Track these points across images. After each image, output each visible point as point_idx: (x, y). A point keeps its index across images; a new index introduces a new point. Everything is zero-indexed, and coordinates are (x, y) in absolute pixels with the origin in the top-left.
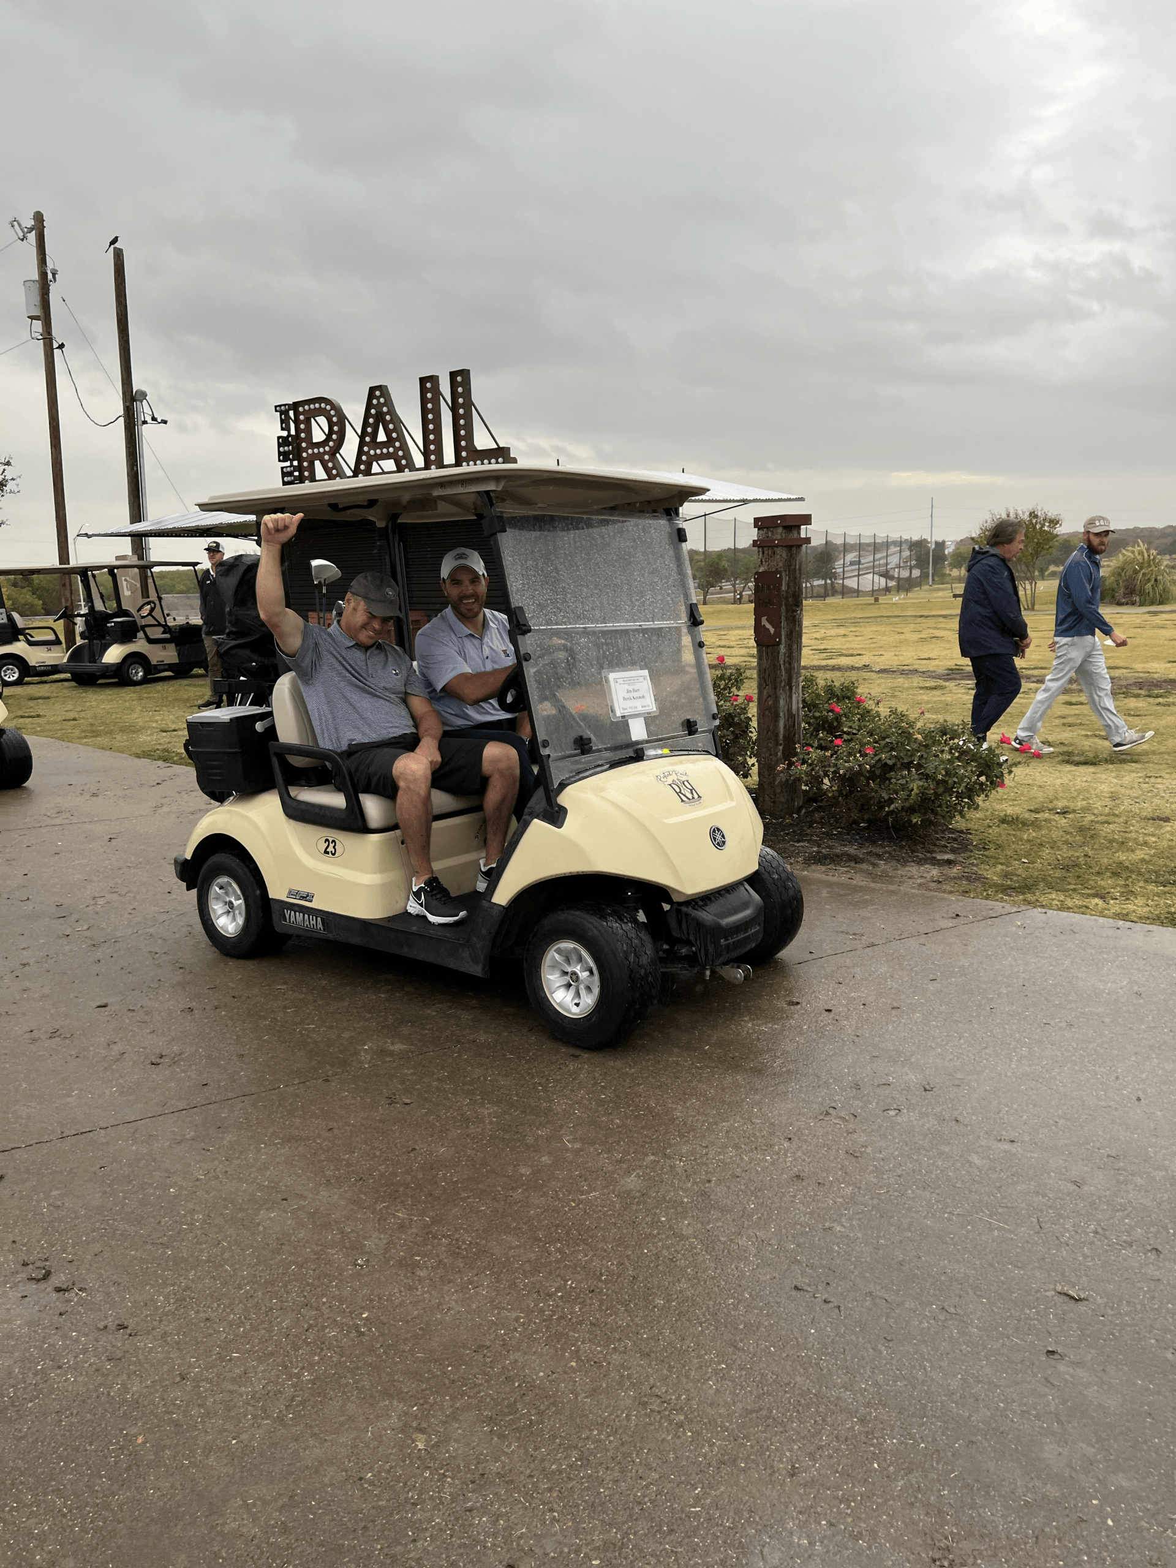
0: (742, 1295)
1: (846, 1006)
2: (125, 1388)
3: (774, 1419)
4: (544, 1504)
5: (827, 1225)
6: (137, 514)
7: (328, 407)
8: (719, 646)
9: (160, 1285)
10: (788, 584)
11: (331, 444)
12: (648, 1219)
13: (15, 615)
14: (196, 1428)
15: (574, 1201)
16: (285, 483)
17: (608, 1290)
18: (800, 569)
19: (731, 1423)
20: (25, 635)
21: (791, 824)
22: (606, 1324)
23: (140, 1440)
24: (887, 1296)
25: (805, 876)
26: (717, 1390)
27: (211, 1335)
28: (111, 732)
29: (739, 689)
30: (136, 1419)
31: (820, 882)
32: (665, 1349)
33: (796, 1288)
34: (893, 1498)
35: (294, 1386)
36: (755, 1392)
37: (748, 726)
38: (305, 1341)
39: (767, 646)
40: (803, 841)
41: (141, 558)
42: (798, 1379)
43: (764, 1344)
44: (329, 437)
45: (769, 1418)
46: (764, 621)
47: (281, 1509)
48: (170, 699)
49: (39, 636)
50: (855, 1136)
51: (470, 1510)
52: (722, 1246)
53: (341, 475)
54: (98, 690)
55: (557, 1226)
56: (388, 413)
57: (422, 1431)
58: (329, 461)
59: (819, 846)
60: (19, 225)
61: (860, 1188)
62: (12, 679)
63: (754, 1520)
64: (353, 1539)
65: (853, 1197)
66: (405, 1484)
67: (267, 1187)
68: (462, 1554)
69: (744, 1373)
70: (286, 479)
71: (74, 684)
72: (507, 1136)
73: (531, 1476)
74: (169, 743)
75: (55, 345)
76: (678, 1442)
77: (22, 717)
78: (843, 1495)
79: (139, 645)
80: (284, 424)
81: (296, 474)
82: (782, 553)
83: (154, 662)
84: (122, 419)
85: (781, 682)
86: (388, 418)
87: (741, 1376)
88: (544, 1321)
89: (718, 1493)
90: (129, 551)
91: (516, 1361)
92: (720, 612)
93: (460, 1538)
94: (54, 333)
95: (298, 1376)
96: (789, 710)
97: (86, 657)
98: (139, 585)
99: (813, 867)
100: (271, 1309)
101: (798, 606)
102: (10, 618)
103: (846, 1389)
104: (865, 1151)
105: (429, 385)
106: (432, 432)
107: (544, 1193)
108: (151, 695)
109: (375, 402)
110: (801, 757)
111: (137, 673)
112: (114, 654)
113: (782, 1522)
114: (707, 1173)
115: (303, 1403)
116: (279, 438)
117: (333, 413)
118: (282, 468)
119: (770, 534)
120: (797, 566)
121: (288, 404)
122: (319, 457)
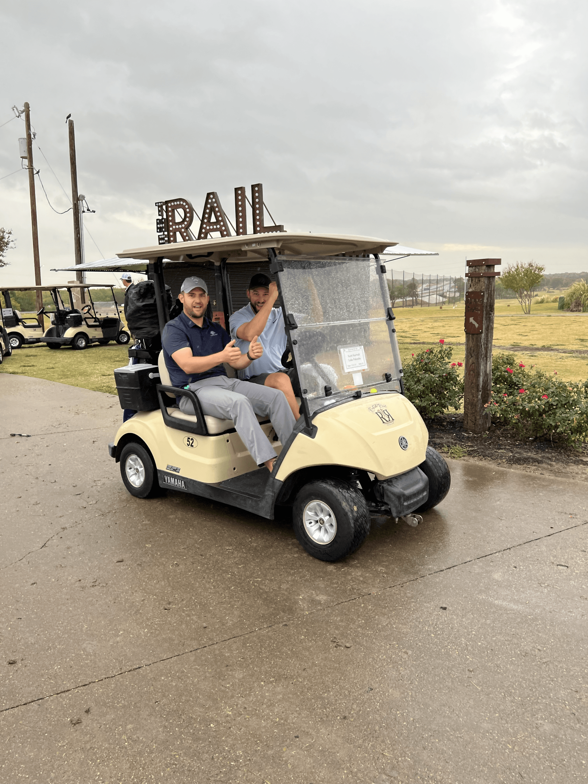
6: (79, 259)
7: (184, 204)
10: (487, 299)
11: (186, 223)
13: (17, 312)
16: (160, 244)
20: (22, 322)
28: (74, 376)
39: (473, 334)
40: (502, 449)
41: (81, 282)
44: (184, 220)
46: (471, 320)
48: (101, 357)
49: (29, 323)
53: (190, 239)
54: (61, 351)
56: (217, 207)
58: (184, 232)
59: (511, 452)
60: (17, 109)
62: (15, 345)
70: (161, 242)
71: (48, 348)
74: (109, 382)
75: (35, 172)
77: (24, 366)
79: (83, 328)
80: (160, 212)
81: (166, 239)
82: (484, 281)
83: (90, 337)
84: (72, 209)
85: (482, 355)
86: (217, 209)
90: (75, 279)
94: (34, 166)
96: (486, 371)
97: (55, 333)
98: (80, 297)
102: (15, 313)
105: (239, 192)
106: (241, 217)
108: (91, 355)
109: (210, 201)
111: (82, 343)
112: (70, 333)
116: (157, 220)
117: (187, 207)
118: (159, 236)
119: (477, 270)
120: (493, 289)
121: (163, 202)
122: (179, 230)
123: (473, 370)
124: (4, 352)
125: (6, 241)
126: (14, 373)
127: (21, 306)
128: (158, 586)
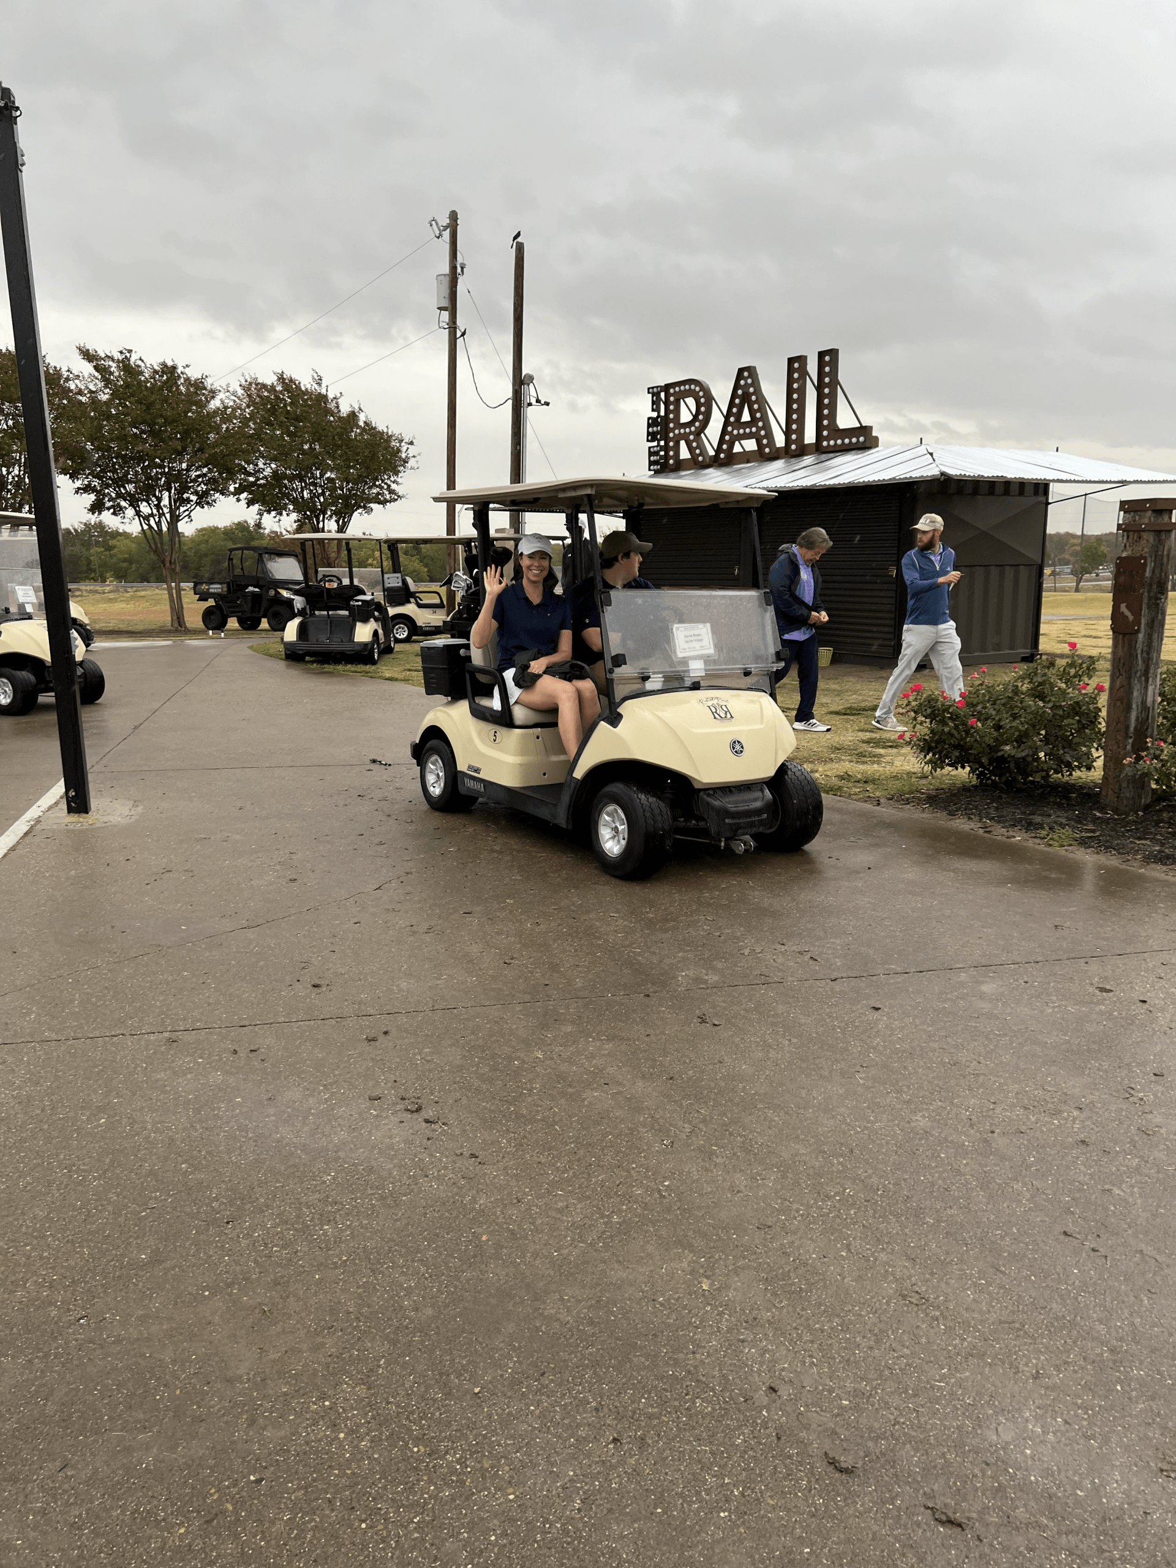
0: (1011, 1229)
1: (1164, 999)
2: (474, 1200)
3: (1026, 1333)
4: (805, 1350)
5: (1107, 1187)
7: (698, 389)
8: (1085, 636)
9: (503, 1131)
10: (1153, 571)
11: (697, 424)
12: (929, 1153)
13: (409, 580)
14: (526, 1238)
15: (860, 1127)
17: (882, 1203)
18: (1168, 555)
19: (984, 1327)
20: (416, 598)
21: (1134, 821)
22: (877, 1229)
23: (484, 1238)
24: (1158, 1257)
25: (1141, 875)
26: (974, 1299)
27: (542, 1175)
29: (1090, 677)
30: (481, 1223)
31: (1157, 880)
32: (929, 1258)
33: (1065, 1233)
34: (1130, 1415)
35: (605, 1223)
36: (1010, 1307)
37: (1096, 716)
38: (616, 1193)
39: (1124, 634)
40: (1146, 839)
41: (517, 531)
42: (1054, 1305)
43: (1025, 1272)
44: (695, 417)
45: (1021, 1330)
47: (589, 1308)
49: (427, 600)
50: (1150, 1116)
51: (743, 1341)
52: (997, 1187)
55: (842, 1144)
56: (754, 393)
57: (708, 1277)
58: (693, 441)
59: (1162, 844)
61: (1147, 1162)
62: (402, 637)
63: (994, 1404)
64: (645, 1341)
65: (1137, 1169)
66: (690, 1311)
67: (592, 1071)
68: (732, 1371)
69: (1002, 1291)
70: (652, 458)
72: (804, 1066)
73: (796, 1328)
75: (459, 334)
76: (932, 1331)
77: (410, 670)
78: (1083, 1403)
80: (655, 405)
81: (662, 453)
82: (1150, 538)
84: (510, 402)
85: (1137, 672)
86: (754, 398)
87: (998, 1293)
88: (821, 1216)
89: (963, 1376)
91: (793, 1242)
92: (1093, 600)
93: (731, 1359)
94: (458, 323)
95: (609, 1217)
96: (1144, 702)
99: (1153, 866)
100: (590, 1165)
101: (1163, 594)
102: (404, 582)
103: (1101, 1323)
104: (1158, 1131)
105: (796, 364)
106: (796, 411)
107: (833, 1116)
109: (742, 382)
110: (1152, 751)
113: (1019, 1410)
114: (991, 1125)
115: (611, 1237)
116: (649, 419)
117: (701, 394)
118: (650, 448)
119: (1137, 518)
120: (1165, 553)
121: (660, 387)
122: (685, 437)
123: (1121, 699)
124: (382, 646)
125: (404, 455)
126: (390, 679)
127: (429, 571)
128: (505, 941)
